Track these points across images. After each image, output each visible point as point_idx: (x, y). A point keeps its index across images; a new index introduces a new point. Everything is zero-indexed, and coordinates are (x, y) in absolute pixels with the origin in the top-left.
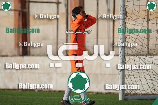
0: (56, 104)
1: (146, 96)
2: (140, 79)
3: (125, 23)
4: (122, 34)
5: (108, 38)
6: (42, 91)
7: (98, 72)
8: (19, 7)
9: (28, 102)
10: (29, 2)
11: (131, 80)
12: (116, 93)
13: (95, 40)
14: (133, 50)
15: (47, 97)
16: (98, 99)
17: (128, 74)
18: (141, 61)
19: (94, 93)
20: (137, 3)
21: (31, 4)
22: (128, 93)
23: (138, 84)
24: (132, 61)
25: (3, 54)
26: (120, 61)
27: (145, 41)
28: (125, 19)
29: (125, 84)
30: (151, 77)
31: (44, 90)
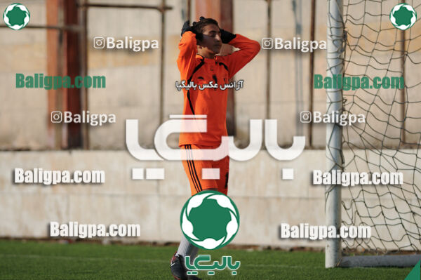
0: (158, 278)
1: (399, 256)
2: (382, 212)
3: (341, 61)
4: (335, 92)
5: (297, 102)
6: (120, 242)
7: (269, 193)
8: (59, 19)
9: (84, 273)
10: (88, 5)
11: (358, 214)
12: (318, 248)
13: (263, 107)
14: (364, 135)
15: (135, 260)
16: (271, 265)
17: (350, 197)
18: (384, 163)
19: (260, 249)
20: (373, 8)
21: (92, 12)
22: (350, 250)
23: (375, 223)
24: (360, 162)
25: (18, 144)
26: (329, 164)
27: (397, 110)
28: (342, 51)
29: (342, 224)
30: (412, 207)
31: (124, 240)
